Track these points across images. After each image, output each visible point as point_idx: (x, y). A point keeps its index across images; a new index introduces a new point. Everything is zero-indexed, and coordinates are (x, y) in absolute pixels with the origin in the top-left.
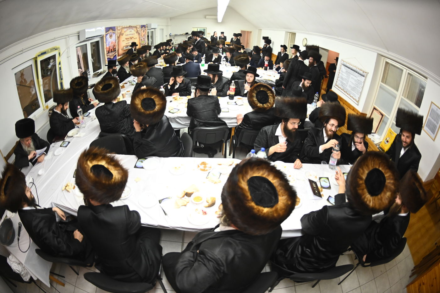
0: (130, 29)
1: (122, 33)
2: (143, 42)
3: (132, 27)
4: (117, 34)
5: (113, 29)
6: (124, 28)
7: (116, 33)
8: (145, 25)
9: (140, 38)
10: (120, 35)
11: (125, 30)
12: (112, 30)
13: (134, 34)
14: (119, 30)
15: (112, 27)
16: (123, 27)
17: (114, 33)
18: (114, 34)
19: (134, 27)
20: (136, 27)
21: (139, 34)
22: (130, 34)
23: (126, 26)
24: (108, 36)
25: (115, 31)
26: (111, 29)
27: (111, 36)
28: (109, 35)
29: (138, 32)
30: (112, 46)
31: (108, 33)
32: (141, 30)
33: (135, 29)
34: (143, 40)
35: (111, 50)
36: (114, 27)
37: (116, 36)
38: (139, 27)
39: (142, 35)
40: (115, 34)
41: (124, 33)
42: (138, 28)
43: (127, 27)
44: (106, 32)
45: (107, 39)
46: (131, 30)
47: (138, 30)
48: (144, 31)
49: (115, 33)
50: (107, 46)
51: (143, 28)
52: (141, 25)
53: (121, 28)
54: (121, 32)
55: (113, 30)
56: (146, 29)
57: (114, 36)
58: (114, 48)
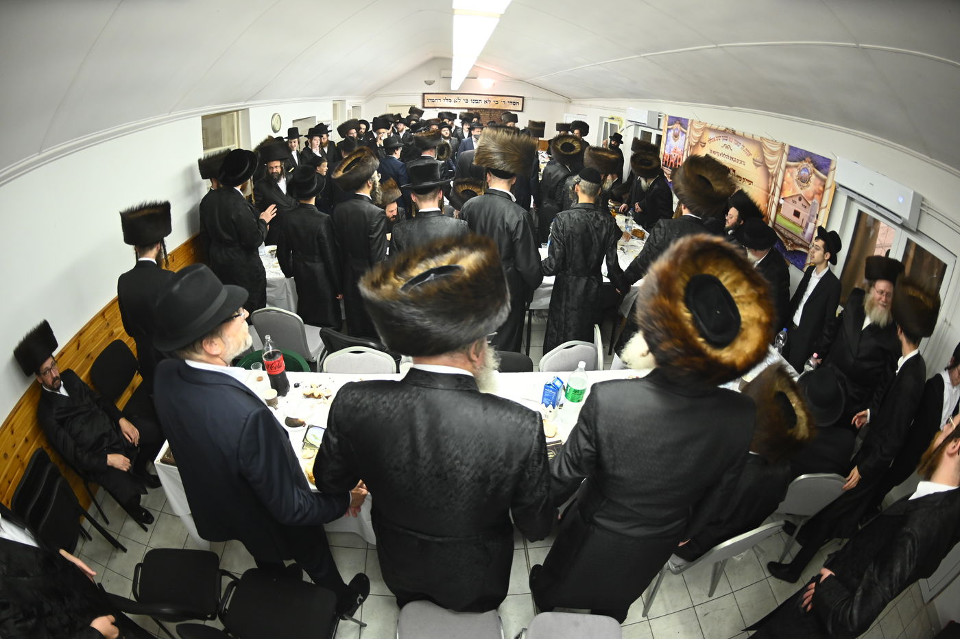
1: (703, 141)
3: (734, 133)
4: (689, 137)
5: (683, 122)
6: (711, 129)
8: (829, 160)
10: (697, 144)
11: (712, 135)
12: (680, 123)
13: (743, 162)
14: (697, 131)
15: (682, 119)
16: (708, 125)
18: (682, 135)
19: (743, 137)
20: (759, 144)
21: (770, 176)
22: (722, 155)
23: (715, 127)
24: (671, 134)
25: (686, 129)
26: (678, 122)
27: (676, 136)
28: (672, 131)
29: (767, 168)
30: (675, 157)
31: (672, 128)
32: (787, 167)
33: (753, 149)
34: (788, 210)
35: (672, 163)
36: (687, 120)
37: (687, 140)
38: (776, 148)
39: (787, 193)
40: (684, 135)
41: (708, 143)
42: (773, 153)
43: (716, 131)
44: (669, 125)
45: (669, 138)
46: (727, 143)
47: (770, 158)
48: (804, 181)
49: (686, 133)
50: (666, 153)
51: (807, 164)
52: (791, 148)
53: (702, 126)
54: (700, 138)
55: (681, 125)
56: (823, 180)
57: (681, 138)
58: (678, 164)
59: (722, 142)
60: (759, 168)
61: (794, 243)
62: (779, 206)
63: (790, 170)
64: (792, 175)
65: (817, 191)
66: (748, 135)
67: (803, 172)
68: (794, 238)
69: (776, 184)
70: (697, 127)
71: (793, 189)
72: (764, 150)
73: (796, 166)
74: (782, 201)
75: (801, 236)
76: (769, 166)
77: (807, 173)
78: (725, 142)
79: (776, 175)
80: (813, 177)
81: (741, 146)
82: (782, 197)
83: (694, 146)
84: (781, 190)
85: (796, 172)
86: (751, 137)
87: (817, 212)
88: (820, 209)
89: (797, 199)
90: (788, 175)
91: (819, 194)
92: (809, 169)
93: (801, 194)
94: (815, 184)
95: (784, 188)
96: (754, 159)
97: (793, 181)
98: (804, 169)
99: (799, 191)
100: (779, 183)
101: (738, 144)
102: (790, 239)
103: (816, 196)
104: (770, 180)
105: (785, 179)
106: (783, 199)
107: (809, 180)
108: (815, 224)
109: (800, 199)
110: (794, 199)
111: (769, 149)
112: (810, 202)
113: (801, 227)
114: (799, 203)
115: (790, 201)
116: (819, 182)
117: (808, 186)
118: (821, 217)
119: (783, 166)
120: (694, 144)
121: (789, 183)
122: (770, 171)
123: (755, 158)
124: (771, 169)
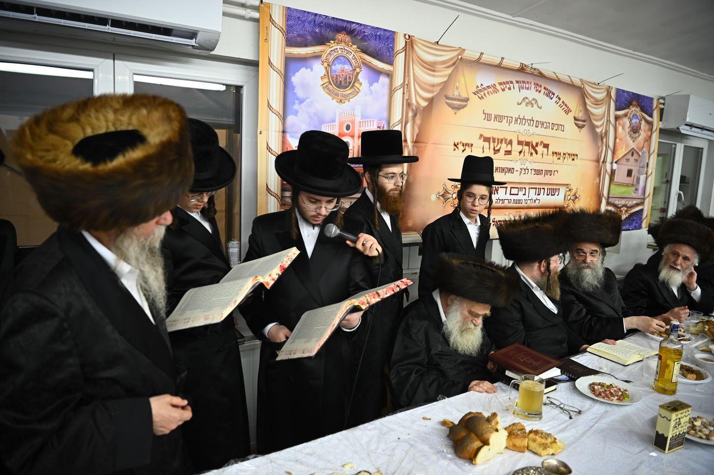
0: (522, 85)
1: (455, 92)
2: (616, 191)
3: (541, 75)
4: (405, 85)
7: (399, 79)
8: (652, 99)
9: (598, 161)
11: (487, 79)
13: (560, 127)
14: (431, 67)
16: (471, 53)
17: (378, 72)
19: (558, 81)
20: (580, 90)
21: (598, 138)
22: (520, 120)
23: (492, 58)
25: (391, 63)
29: (593, 128)
32: (617, 118)
33: (572, 101)
34: (621, 177)
36: (388, 37)
37: (398, 95)
38: (601, 96)
39: (621, 153)
41: (474, 99)
42: (597, 103)
47: (597, 111)
51: (634, 110)
52: (618, 90)
54: (445, 85)
56: (650, 124)
59: (516, 94)
60: (584, 130)
61: (628, 207)
62: (613, 172)
63: (621, 122)
64: (623, 128)
65: (647, 138)
66: (564, 77)
67: (634, 121)
68: (627, 202)
69: (607, 146)
70: (429, 58)
71: (626, 145)
72: (587, 101)
73: (626, 115)
74: (615, 166)
75: (634, 195)
76: (596, 123)
77: (638, 121)
78: (525, 93)
79: (606, 133)
80: (643, 122)
81: (555, 99)
82: (615, 161)
83: (425, 108)
84: (614, 153)
85: (626, 121)
86: (567, 80)
87: (647, 161)
88: (649, 157)
89: (629, 156)
90: (620, 129)
91: (648, 141)
92: (638, 114)
93: (633, 149)
94: (645, 131)
95: (616, 148)
96: (575, 119)
97: (626, 136)
98: (633, 116)
99: (632, 145)
100: (611, 144)
101: (549, 94)
102: (624, 206)
103: (646, 144)
104: (600, 144)
105: (618, 135)
106: (616, 162)
107: (640, 128)
108: (646, 174)
109: (632, 155)
110: (627, 157)
111: (592, 97)
112: (640, 154)
113: (633, 185)
114: (632, 159)
115: (624, 161)
116: (647, 127)
117: (639, 135)
118: (650, 165)
119: (612, 119)
120: (424, 104)
121: (621, 139)
122: (598, 130)
123: (576, 116)
124: (598, 127)
